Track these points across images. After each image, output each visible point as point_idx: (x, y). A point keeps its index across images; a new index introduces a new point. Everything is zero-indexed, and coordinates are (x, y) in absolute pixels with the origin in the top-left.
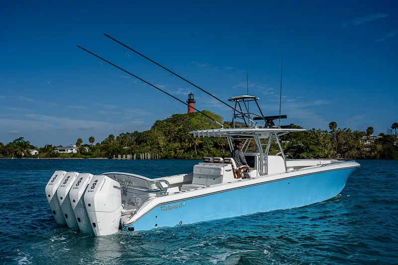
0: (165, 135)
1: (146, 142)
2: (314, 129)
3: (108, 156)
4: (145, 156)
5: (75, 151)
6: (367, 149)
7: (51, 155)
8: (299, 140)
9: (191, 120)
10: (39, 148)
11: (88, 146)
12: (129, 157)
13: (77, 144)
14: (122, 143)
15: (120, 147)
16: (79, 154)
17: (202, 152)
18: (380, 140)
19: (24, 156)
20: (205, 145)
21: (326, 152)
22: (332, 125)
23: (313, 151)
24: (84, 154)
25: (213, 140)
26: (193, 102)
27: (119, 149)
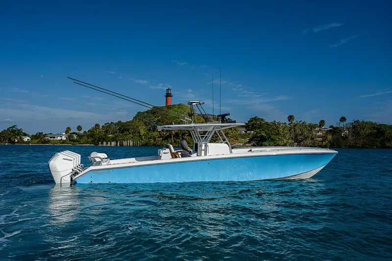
0: (146, 125)
1: (128, 130)
2: (275, 121)
3: (95, 143)
4: (127, 143)
5: (64, 138)
6: (320, 139)
7: (42, 141)
8: (263, 130)
9: (169, 112)
10: (31, 135)
11: (76, 134)
12: (113, 144)
13: (67, 132)
14: (107, 132)
15: (105, 135)
16: (68, 141)
17: (178, 140)
18: (330, 131)
19: (17, 143)
20: (180, 134)
21: (285, 141)
22: (291, 118)
23: (274, 140)
24: (72, 141)
26: (170, 96)
27: (104, 137)
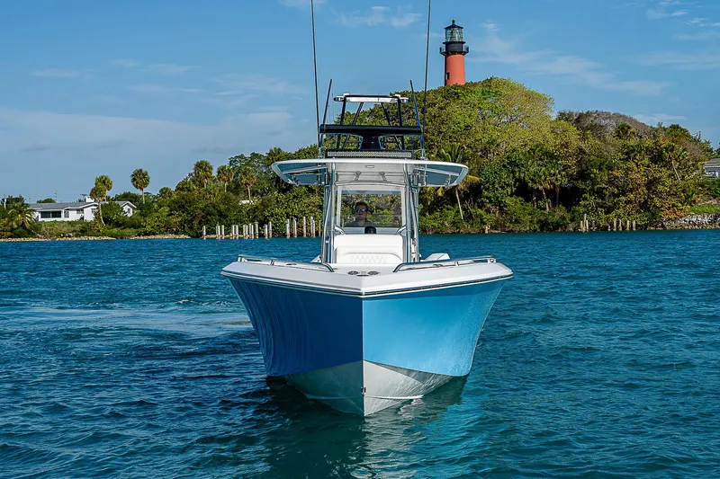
3: (191, 228)
4: (301, 227)
5: (89, 215)
7: (12, 230)
9: (449, 109)
11: (131, 198)
12: (249, 230)
13: (96, 194)
14: (236, 188)
15: (226, 200)
16: (101, 226)
17: (480, 211)
20: (487, 189)
24: (118, 225)
25: (513, 172)
26: (461, 53)
27: (222, 207)
